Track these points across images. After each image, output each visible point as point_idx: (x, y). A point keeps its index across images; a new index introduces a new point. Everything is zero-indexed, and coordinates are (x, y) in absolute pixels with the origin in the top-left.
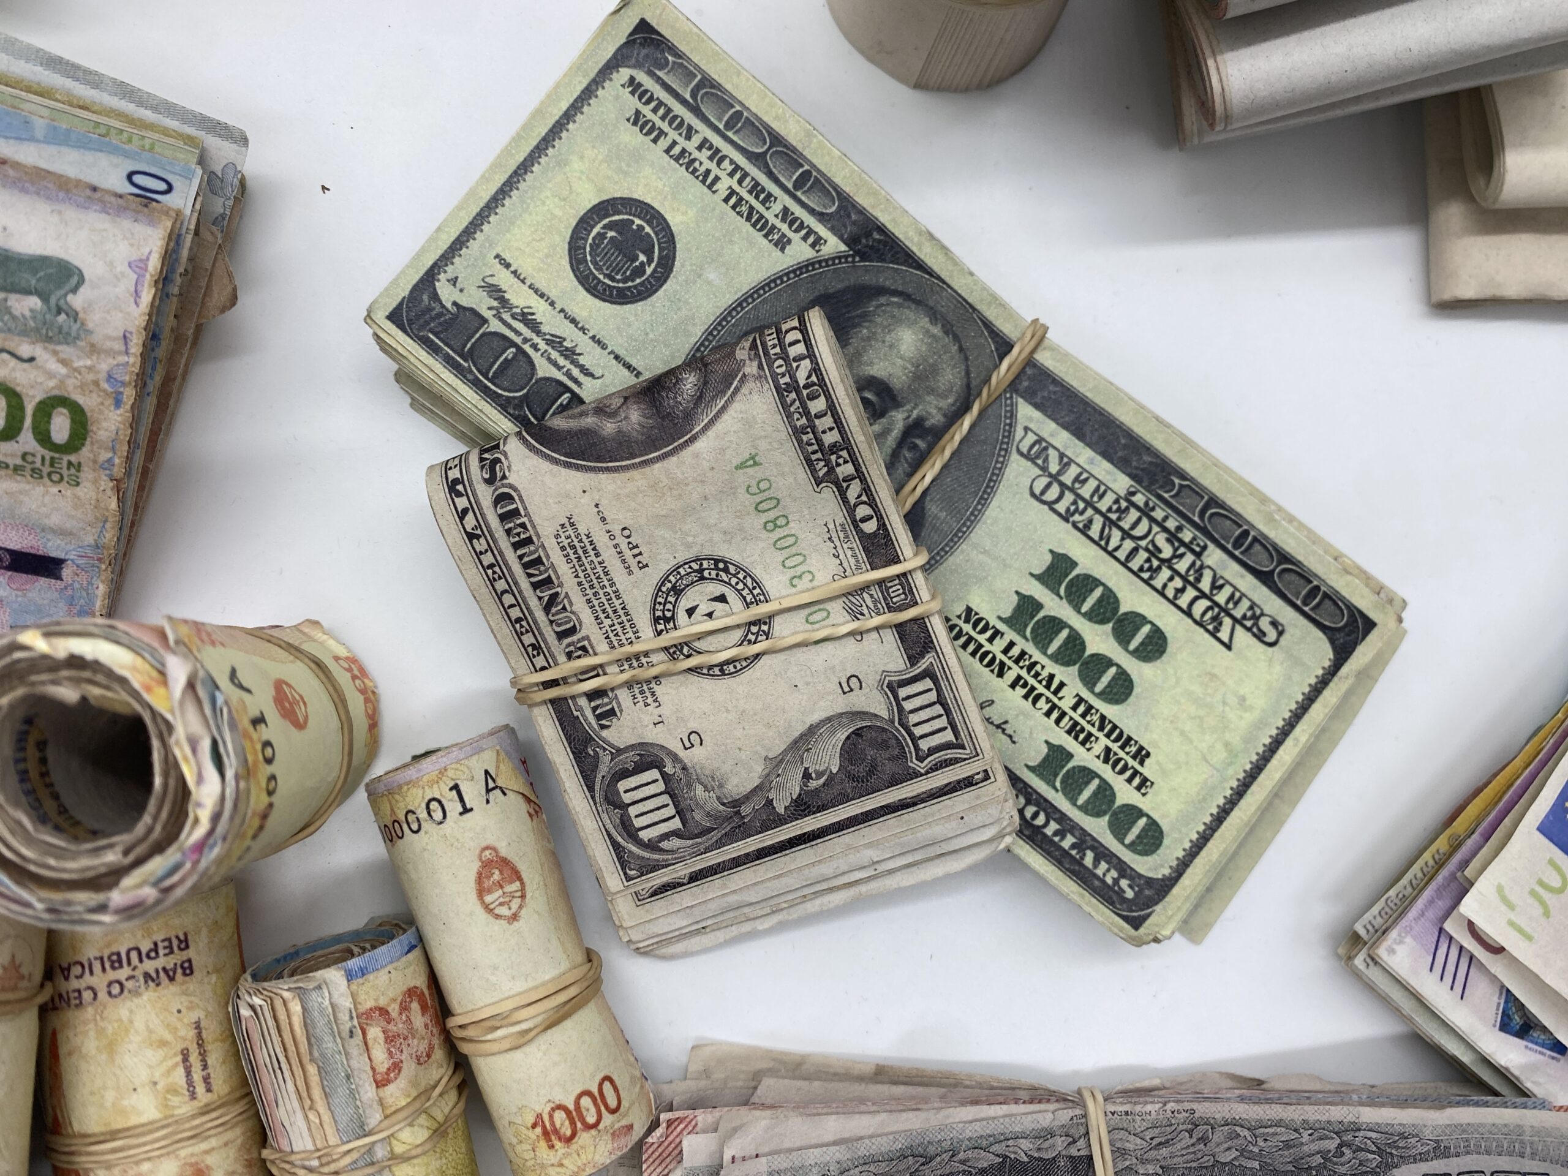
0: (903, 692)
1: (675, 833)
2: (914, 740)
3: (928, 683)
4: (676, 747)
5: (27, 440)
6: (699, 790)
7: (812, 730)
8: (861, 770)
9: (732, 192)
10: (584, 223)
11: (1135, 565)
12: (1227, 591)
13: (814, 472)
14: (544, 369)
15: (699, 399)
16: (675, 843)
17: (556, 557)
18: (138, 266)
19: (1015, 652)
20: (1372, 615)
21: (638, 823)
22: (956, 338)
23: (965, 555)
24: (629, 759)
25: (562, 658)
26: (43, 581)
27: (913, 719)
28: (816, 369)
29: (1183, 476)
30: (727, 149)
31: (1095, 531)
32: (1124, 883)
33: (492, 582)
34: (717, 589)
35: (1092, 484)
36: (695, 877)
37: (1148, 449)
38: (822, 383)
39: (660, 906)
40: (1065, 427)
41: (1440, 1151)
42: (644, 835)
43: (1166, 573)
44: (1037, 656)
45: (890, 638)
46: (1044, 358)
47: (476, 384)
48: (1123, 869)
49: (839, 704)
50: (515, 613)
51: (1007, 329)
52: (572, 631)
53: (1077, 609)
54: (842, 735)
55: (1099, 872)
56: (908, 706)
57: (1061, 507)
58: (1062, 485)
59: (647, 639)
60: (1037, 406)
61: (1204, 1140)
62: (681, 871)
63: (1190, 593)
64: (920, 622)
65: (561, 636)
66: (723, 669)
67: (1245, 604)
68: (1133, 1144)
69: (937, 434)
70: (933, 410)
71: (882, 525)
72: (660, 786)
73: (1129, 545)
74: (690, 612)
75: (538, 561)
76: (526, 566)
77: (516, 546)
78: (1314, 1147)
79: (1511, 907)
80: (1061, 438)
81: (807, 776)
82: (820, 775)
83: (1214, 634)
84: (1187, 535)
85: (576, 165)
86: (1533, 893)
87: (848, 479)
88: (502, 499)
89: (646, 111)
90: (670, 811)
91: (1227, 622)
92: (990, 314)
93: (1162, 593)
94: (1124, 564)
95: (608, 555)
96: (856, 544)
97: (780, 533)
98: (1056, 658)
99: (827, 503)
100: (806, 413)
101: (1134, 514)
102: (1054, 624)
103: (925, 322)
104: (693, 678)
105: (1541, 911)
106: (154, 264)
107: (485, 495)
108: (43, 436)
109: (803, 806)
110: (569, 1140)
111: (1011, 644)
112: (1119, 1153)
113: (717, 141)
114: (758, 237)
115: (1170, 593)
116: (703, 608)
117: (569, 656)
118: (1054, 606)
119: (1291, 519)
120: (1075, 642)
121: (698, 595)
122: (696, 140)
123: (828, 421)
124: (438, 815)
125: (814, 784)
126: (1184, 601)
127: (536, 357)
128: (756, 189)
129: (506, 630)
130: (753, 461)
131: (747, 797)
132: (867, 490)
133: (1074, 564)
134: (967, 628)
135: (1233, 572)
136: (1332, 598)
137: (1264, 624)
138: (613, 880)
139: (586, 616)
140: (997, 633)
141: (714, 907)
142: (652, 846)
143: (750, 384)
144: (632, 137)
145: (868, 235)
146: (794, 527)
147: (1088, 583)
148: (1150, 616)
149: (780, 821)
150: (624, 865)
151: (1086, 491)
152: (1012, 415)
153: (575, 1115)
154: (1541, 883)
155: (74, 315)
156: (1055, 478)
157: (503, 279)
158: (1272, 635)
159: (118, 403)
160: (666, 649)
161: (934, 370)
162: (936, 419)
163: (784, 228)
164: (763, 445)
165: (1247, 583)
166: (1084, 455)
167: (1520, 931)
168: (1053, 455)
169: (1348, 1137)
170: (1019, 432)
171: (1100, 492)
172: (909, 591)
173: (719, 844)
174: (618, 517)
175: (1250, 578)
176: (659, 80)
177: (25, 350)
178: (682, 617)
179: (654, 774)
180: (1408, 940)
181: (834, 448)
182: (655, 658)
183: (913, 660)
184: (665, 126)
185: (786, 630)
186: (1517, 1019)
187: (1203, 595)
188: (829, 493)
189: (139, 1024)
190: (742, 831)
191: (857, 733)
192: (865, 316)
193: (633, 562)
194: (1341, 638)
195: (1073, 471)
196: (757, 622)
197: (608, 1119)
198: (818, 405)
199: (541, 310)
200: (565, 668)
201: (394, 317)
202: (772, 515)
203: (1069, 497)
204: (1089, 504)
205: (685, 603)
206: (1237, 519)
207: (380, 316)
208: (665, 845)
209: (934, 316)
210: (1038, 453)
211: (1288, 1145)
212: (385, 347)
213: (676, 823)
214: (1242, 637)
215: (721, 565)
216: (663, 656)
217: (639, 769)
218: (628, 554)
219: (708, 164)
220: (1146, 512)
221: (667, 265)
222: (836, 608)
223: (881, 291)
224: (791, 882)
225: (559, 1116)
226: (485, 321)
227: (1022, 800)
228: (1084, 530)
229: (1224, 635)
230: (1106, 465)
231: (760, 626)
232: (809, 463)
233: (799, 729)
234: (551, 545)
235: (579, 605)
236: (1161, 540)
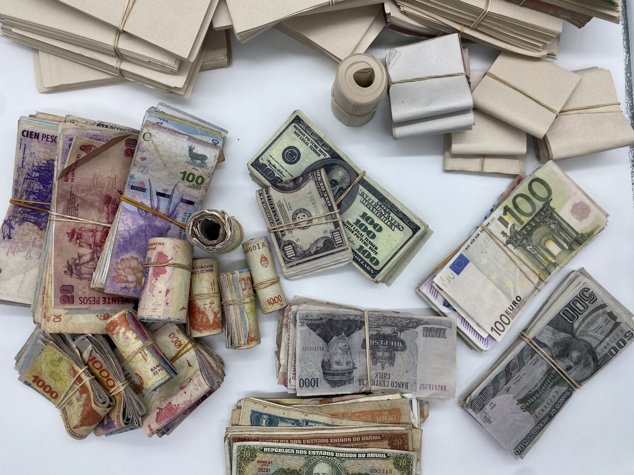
0: (334, 234)
1: (294, 256)
2: (335, 242)
3: (338, 232)
4: (295, 241)
5: (194, 182)
6: (298, 249)
7: (318, 239)
8: (326, 247)
9: (311, 146)
10: (285, 150)
11: (378, 215)
12: (394, 221)
13: (320, 195)
14: (276, 175)
15: (302, 182)
16: (294, 258)
17: (277, 207)
18: (215, 156)
19: (355, 229)
20: (420, 227)
21: (288, 254)
22: (349, 173)
23: (348, 212)
24: (287, 243)
25: (276, 225)
26: (191, 206)
27: (336, 238)
28: (321, 178)
29: (387, 200)
30: (310, 138)
31: (371, 209)
32: (372, 270)
33: (266, 211)
34: (303, 214)
35: (371, 200)
36: (297, 264)
37: (382, 195)
38: (322, 181)
39: (290, 269)
40: (367, 190)
41: (427, 323)
42: (289, 256)
43: (383, 217)
44: (359, 230)
45: (332, 224)
46: (365, 178)
47: (265, 177)
48: (372, 268)
49: (323, 235)
50: (269, 216)
51: (358, 172)
52: (278, 220)
53: (367, 222)
54: (323, 241)
55: (367, 268)
56: (335, 236)
57: (365, 204)
58: (366, 201)
59: (291, 222)
60: (363, 186)
61: (385, 320)
62: (294, 263)
63: (387, 221)
64: (337, 221)
65: (277, 221)
66: (304, 228)
67: (397, 223)
68: (372, 319)
69: (345, 190)
70: (344, 186)
71: (332, 205)
72: (292, 248)
73: (377, 211)
74: (299, 218)
75: (274, 208)
76: (272, 208)
77: (270, 205)
78: (405, 322)
79: (443, 280)
80: (367, 192)
81: (317, 247)
82: (319, 247)
83: (391, 228)
84: (387, 211)
85: (284, 140)
86: (447, 278)
87: (326, 197)
88: (268, 197)
89: (297, 131)
90: (293, 252)
91: (393, 226)
92: (356, 169)
93: (382, 220)
94: (376, 215)
95: (285, 207)
96: (327, 208)
97: (314, 205)
98: (362, 231)
99: (323, 201)
100: (320, 185)
101: (378, 206)
102: (363, 225)
103: (344, 170)
104: (298, 229)
105: (448, 282)
106: (218, 156)
107: (266, 196)
108: (197, 182)
109: (316, 253)
110: (273, 304)
111: (355, 228)
112: (370, 321)
113: (309, 137)
114: (315, 154)
115: (384, 220)
116: (301, 217)
117: (278, 224)
118: (363, 221)
119: (407, 209)
120: (366, 228)
121: (300, 215)
122: (305, 137)
123: (323, 187)
124: (255, 249)
125: (318, 249)
126: (386, 222)
127: (275, 173)
128: (315, 146)
129: (267, 219)
130: (311, 193)
131: (306, 251)
132: (329, 199)
133: (367, 214)
134: (347, 224)
135: (395, 218)
136: (413, 223)
137: (400, 227)
138: (283, 264)
139: (281, 217)
140: (352, 226)
141: (300, 270)
142: (290, 258)
143: (311, 180)
144: (294, 136)
145: (334, 154)
146: (317, 204)
147: (369, 218)
148: (380, 224)
149: (312, 255)
150: (285, 261)
151: (370, 202)
152: (358, 187)
153: (274, 300)
154: (449, 277)
155: (205, 164)
156: (365, 199)
157: (271, 159)
158: (401, 229)
159: (209, 177)
160: (294, 224)
161: (345, 179)
162: (345, 187)
163: (320, 153)
164: (312, 190)
165: (398, 220)
166: (370, 195)
167: (444, 285)
168: (365, 195)
169: (411, 320)
170: (359, 191)
171: (372, 202)
172: (336, 216)
173: (301, 259)
174: (288, 201)
175: (398, 219)
176: (299, 126)
177: (197, 168)
178: (297, 219)
179: (291, 246)
180: (426, 287)
181: (324, 191)
182: (292, 225)
183: (336, 228)
184: (300, 134)
185: (315, 222)
186: (447, 304)
187: (389, 221)
188: (323, 199)
189: (205, 277)
190: (305, 256)
191: (326, 240)
192: (333, 169)
193: (290, 209)
194: (414, 230)
195: (368, 198)
196: (310, 220)
197: (279, 302)
198: (322, 184)
199: (277, 165)
200: (277, 226)
201: (252, 165)
202: (313, 202)
203: (367, 202)
204: (370, 204)
205: (298, 216)
206: (396, 208)
207: (249, 164)
208: (292, 258)
209: (345, 169)
210: (362, 195)
211: (400, 321)
212: (249, 169)
213: (294, 255)
214: (396, 228)
215: (304, 210)
216: (293, 225)
217: (288, 245)
218: (289, 207)
219: (307, 141)
220: (380, 206)
221: (299, 158)
222: (323, 218)
223: (336, 164)
224: (313, 266)
225: (271, 300)
226: (267, 166)
227: (355, 255)
228: (369, 209)
229: (393, 228)
230: (374, 197)
231: (310, 221)
232: (320, 194)
233: (317, 239)
234: (276, 205)
235: (280, 216)
236: (383, 211)
